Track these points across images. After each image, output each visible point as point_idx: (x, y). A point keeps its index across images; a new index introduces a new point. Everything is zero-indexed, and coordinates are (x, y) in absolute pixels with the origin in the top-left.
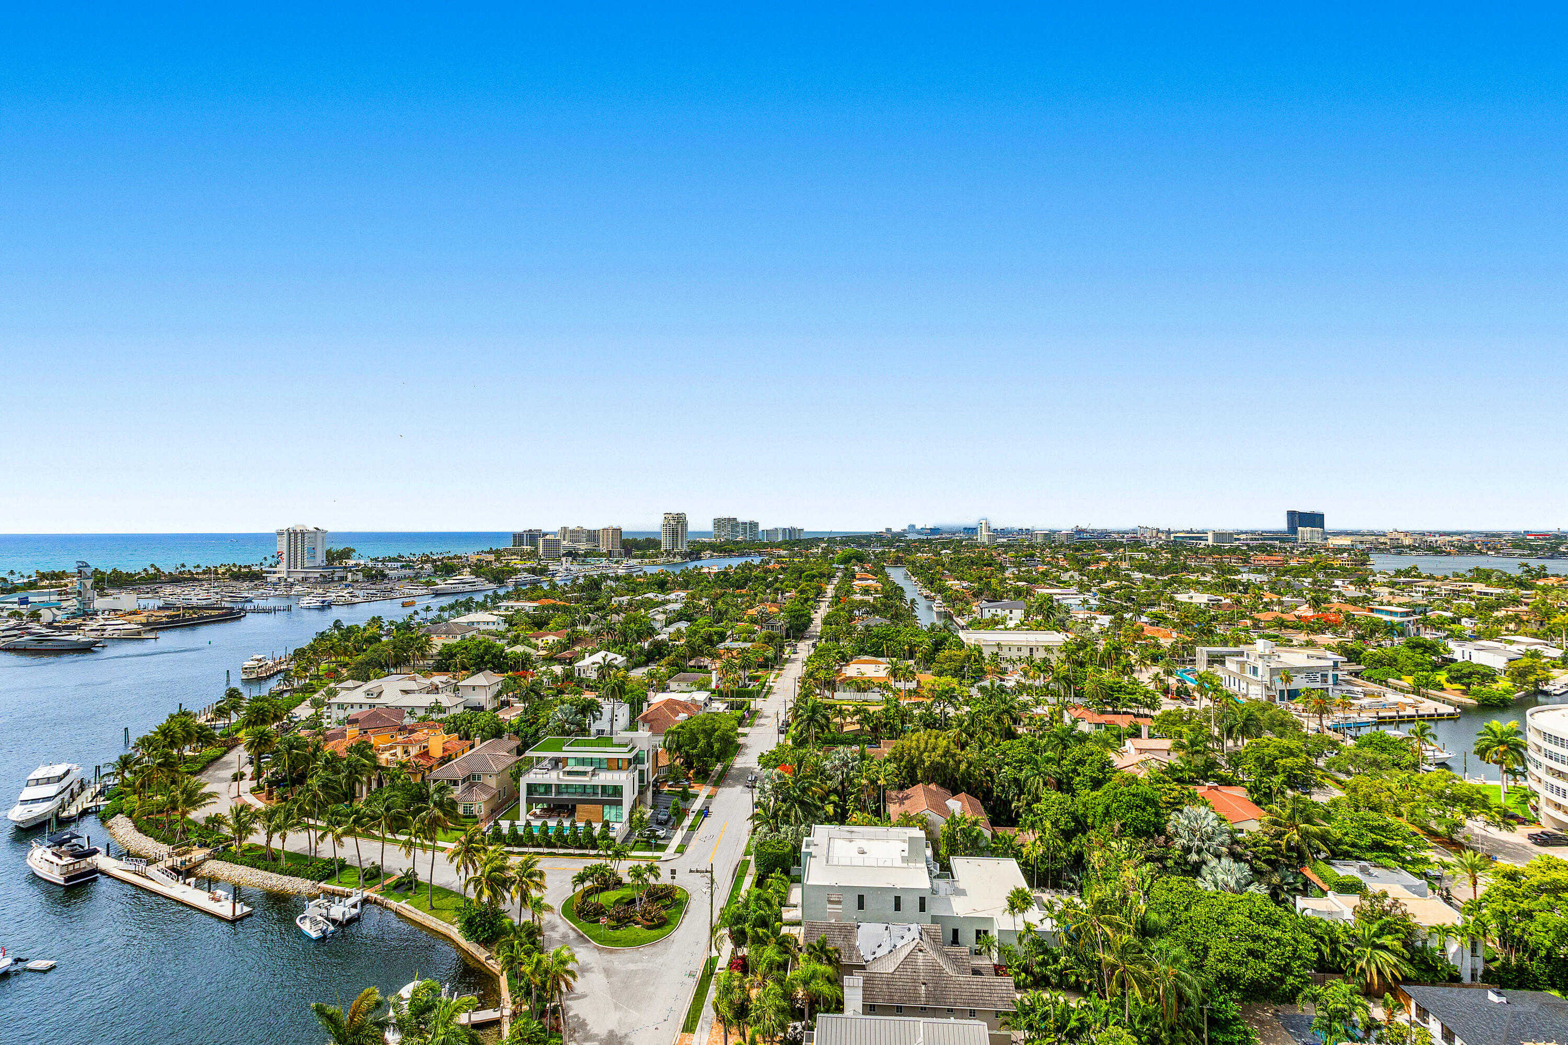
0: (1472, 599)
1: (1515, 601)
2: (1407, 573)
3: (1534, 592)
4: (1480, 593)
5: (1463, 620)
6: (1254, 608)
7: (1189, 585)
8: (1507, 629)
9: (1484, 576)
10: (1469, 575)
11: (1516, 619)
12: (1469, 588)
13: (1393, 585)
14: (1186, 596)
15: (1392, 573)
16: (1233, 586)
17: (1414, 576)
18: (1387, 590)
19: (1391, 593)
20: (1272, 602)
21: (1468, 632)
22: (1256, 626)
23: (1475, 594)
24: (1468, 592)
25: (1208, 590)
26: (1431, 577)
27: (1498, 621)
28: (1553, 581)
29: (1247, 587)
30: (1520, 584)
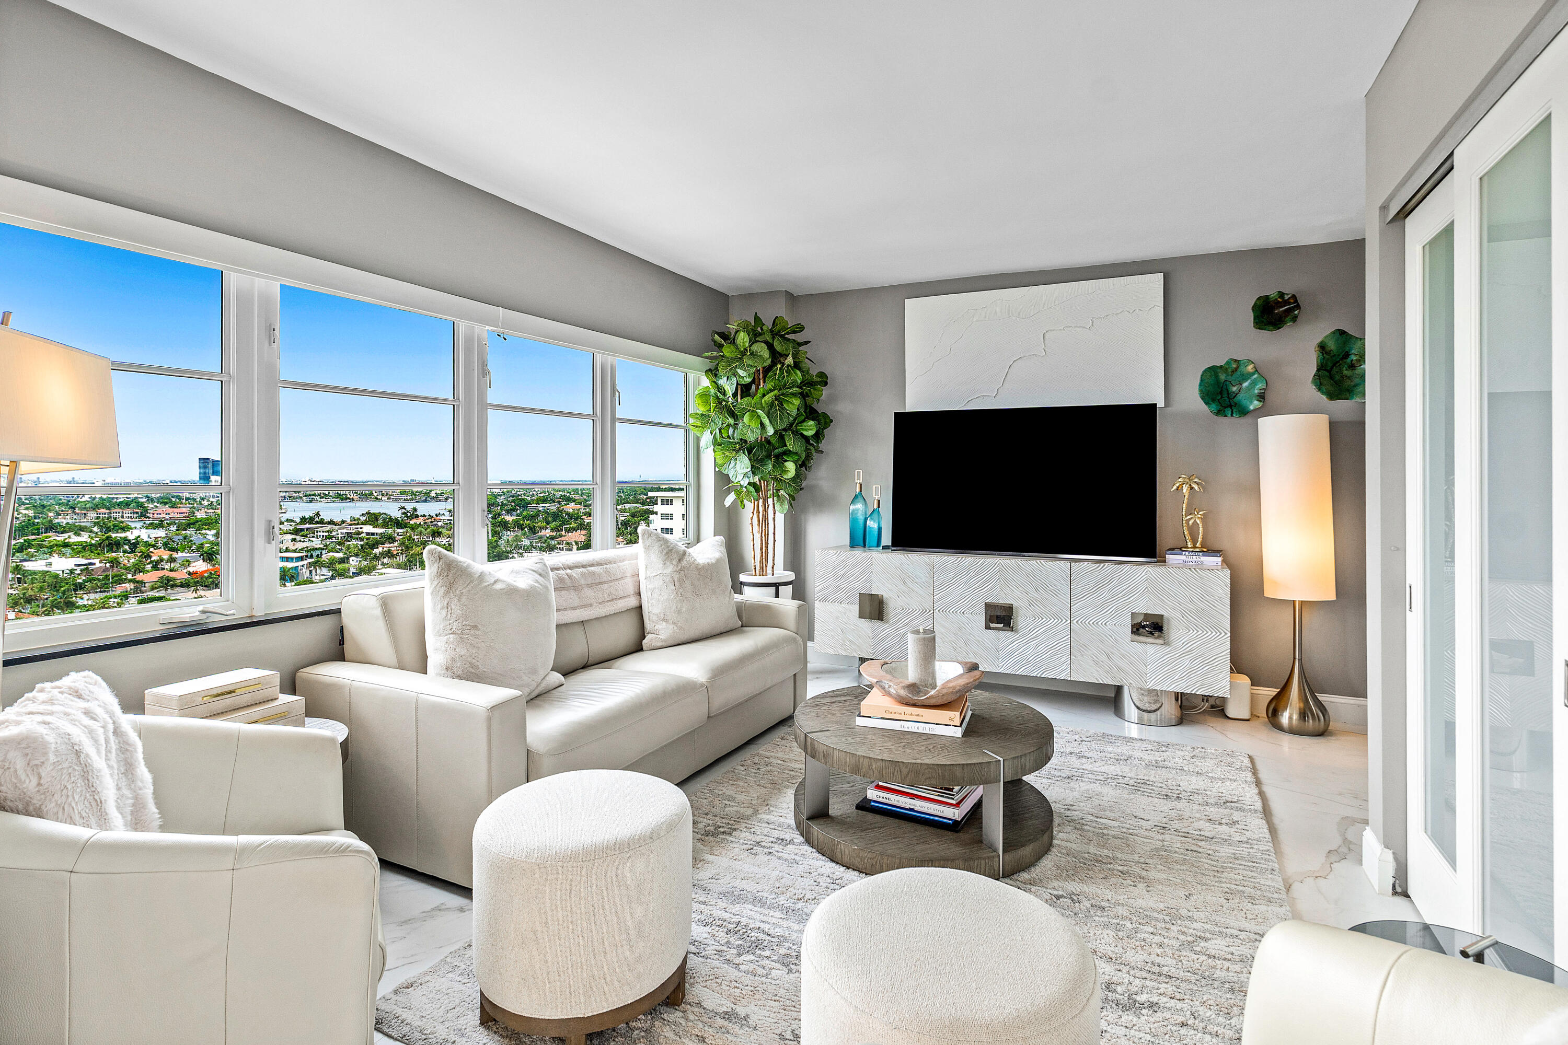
0: (362, 540)
1: (391, 539)
2: (311, 520)
3: (405, 530)
4: (368, 534)
5: (351, 559)
6: (138, 569)
7: (53, 549)
8: (383, 564)
9: (373, 519)
10: (363, 518)
11: (389, 554)
12: (360, 530)
13: (296, 532)
14: (43, 562)
15: (298, 520)
16: (115, 545)
17: (317, 523)
18: (290, 537)
19: (294, 540)
20: (162, 560)
21: (352, 570)
22: (137, 590)
23: (363, 535)
24: (359, 533)
25: (79, 553)
26: (331, 522)
27: (376, 558)
28: (420, 520)
29: (134, 545)
30: (398, 524)
